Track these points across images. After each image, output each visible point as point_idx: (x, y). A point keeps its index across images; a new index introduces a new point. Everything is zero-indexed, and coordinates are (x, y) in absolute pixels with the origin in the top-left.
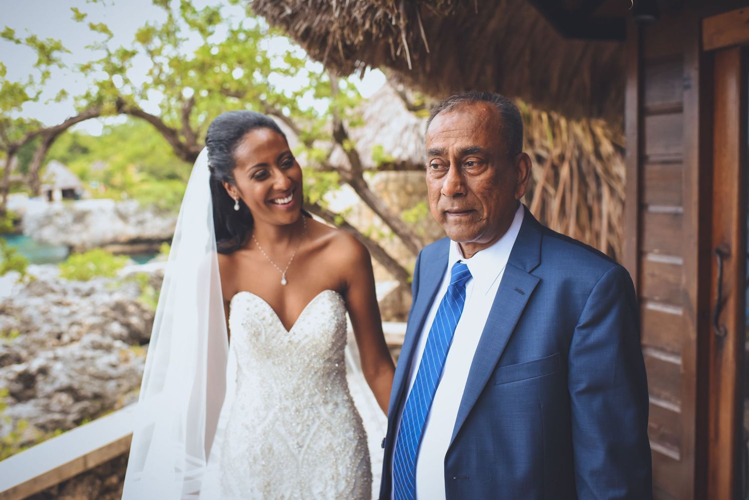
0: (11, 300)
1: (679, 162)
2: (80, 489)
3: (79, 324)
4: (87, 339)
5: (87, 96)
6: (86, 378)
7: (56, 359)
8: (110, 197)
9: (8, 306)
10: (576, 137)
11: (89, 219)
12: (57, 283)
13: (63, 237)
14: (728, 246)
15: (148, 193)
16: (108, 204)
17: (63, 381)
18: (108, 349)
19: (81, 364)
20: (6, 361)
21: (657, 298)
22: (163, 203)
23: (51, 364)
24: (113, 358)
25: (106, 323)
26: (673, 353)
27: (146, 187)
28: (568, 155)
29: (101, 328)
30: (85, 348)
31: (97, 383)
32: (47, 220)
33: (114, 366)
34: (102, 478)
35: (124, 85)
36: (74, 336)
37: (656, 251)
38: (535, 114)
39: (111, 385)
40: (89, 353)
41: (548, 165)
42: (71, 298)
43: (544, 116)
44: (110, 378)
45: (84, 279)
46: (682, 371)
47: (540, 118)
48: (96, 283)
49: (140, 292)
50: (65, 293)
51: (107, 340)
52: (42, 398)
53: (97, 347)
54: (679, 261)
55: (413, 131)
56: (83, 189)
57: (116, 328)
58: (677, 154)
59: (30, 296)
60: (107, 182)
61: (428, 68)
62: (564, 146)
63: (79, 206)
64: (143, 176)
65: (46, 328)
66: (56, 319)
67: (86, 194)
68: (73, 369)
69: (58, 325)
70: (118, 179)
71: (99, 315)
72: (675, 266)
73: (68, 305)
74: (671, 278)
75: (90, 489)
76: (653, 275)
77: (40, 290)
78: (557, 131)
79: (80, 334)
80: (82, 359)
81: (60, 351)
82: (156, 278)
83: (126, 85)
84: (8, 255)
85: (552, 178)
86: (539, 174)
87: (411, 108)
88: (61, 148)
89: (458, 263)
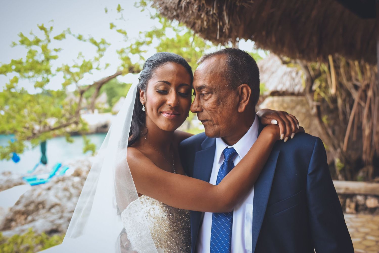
28: (372, 84)
38: (351, 62)
41: (360, 91)
43: (356, 63)
47: (354, 64)
55: (289, 75)
84: (87, 143)
85: (364, 97)
86: (356, 95)
87: (284, 63)
88: (126, 91)
89: (227, 148)
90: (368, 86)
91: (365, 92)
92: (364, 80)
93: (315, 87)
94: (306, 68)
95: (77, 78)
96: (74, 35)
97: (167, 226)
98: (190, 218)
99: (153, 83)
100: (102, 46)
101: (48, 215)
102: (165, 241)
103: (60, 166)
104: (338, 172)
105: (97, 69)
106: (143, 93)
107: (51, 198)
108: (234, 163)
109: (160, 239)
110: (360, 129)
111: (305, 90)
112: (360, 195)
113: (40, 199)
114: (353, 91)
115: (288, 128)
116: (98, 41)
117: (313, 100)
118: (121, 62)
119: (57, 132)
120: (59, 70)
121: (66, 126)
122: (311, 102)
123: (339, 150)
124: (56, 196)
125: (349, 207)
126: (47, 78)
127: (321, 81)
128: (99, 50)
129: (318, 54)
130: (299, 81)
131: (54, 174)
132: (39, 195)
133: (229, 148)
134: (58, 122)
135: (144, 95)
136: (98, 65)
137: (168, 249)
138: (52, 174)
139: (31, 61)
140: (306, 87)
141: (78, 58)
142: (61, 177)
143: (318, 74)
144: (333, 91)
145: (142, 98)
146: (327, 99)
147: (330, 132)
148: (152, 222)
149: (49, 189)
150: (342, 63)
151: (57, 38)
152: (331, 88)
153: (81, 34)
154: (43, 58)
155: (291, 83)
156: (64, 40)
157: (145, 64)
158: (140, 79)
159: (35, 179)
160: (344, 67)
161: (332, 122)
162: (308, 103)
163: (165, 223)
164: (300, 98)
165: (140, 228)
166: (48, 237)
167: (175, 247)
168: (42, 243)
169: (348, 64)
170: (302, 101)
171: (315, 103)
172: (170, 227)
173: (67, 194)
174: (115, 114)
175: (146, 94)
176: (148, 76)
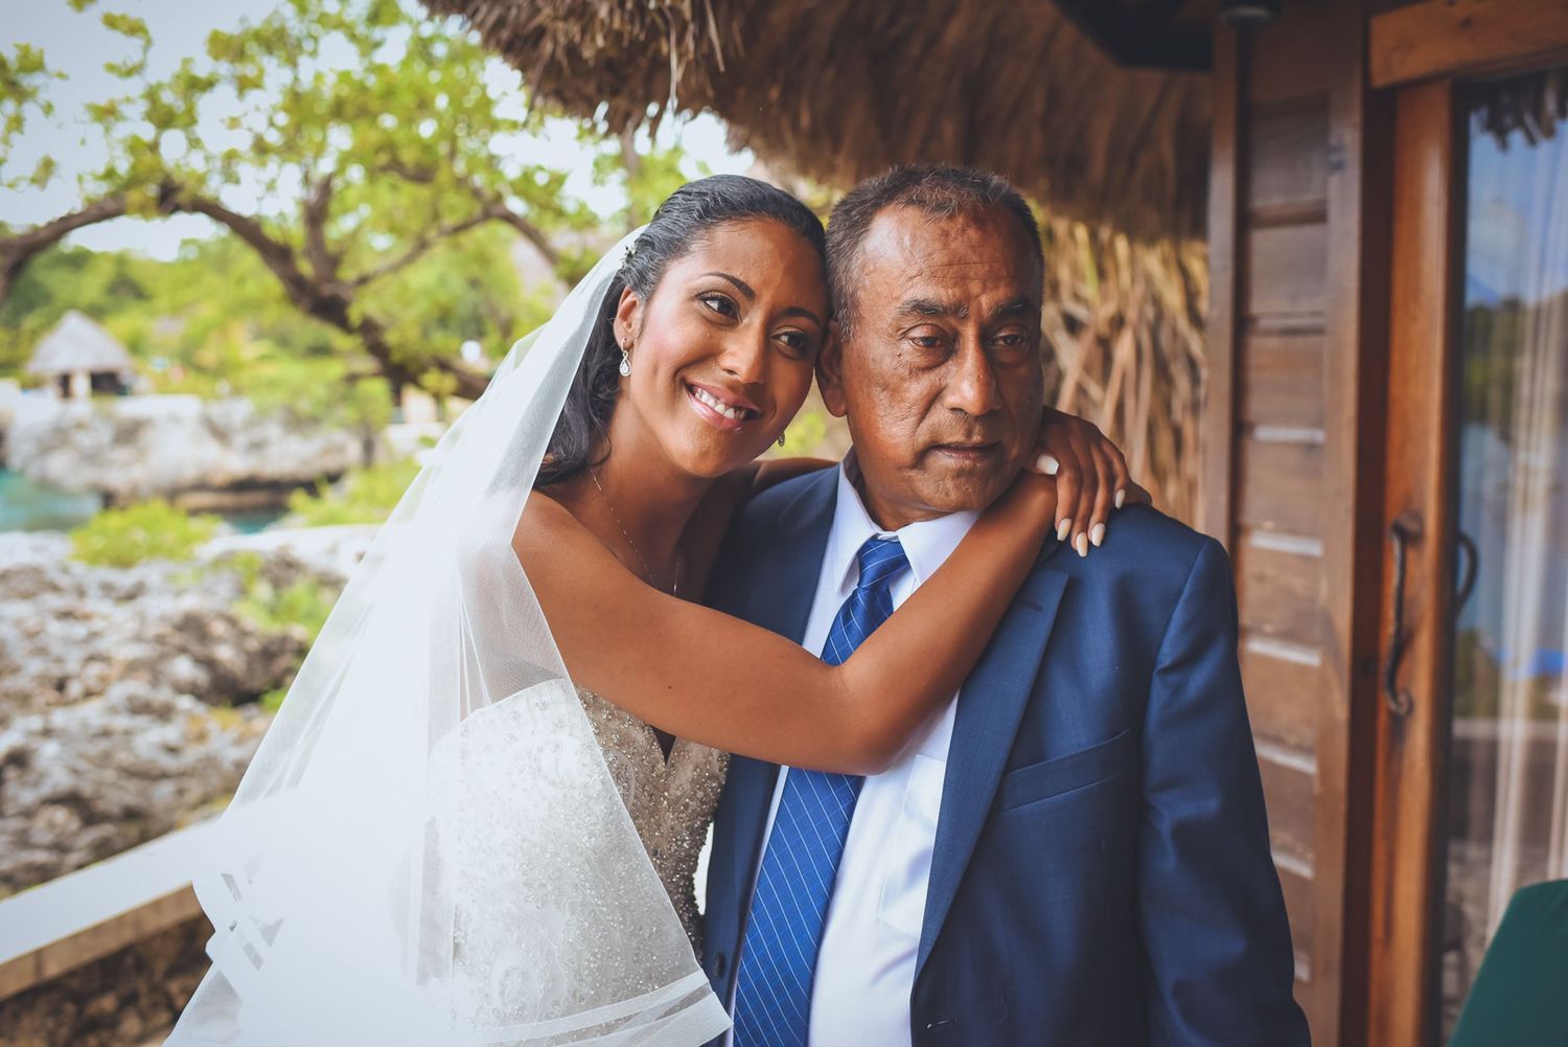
1: (1318, 331)
2: (26, 1023)
3: (104, 659)
4: (119, 692)
5: (110, 174)
6: (109, 775)
7: (47, 733)
8: (192, 391)
10: (1149, 279)
11: (148, 437)
12: (65, 570)
13: (90, 475)
14: (1419, 517)
15: (273, 384)
16: (188, 406)
17: (59, 779)
18: (164, 713)
19: (103, 745)
21: (1268, 628)
22: (304, 406)
23: (35, 744)
24: (171, 733)
25: (164, 657)
26: (1300, 749)
27: (269, 371)
28: (1131, 314)
29: (152, 669)
30: (113, 710)
31: (133, 785)
32: (59, 437)
33: (172, 750)
34: (80, 999)
35: (189, 151)
36: (93, 684)
37: (1269, 525)
38: (1061, 226)
39: (164, 791)
40: (122, 722)
41: (1088, 338)
42: (95, 604)
43: (1081, 233)
44: (164, 776)
45: (124, 563)
46: (1317, 788)
47: (1072, 235)
48: (149, 573)
49: (242, 592)
50: (81, 592)
51: (163, 695)
52: (14, 816)
53: (139, 708)
54: (1314, 549)
56: (136, 373)
57: (184, 668)
58: (1315, 314)
59: (6, 597)
60: (188, 359)
61: (805, 120)
62: (1123, 297)
63: (126, 408)
64: (264, 347)
65: (35, 666)
66: (57, 649)
67: (142, 384)
68: (81, 756)
69: (59, 660)
70: (209, 355)
71: (147, 642)
72: (1306, 559)
73: (86, 617)
74: (1299, 584)
75: (50, 1023)
76: (1261, 578)
77: (28, 585)
78: (1109, 266)
79: (104, 680)
80: (106, 733)
81: (59, 718)
82: (277, 564)
83: (193, 151)
85: (1100, 364)
86: (1071, 356)
88: (91, 286)
89: (874, 538)
90: (1118, 322)
92: (1105, 297)
97: (597, 824)
99: (687, 274)
102: (577, 882)
106: (634, 304)
108: (892, 594)
109: (559, 871)
114: (1061, 340)
133: (882, 541)
135: (637, 315)
137: (582, 918)
145: (625, 324)
148: (544, 798)
157: (671, 201)
158: (633, 252)
163: (590, 808)
165: (491, 816)
167: (610, 918)
174: (32, 385)
175: (644, 311)
176: (672, 244)
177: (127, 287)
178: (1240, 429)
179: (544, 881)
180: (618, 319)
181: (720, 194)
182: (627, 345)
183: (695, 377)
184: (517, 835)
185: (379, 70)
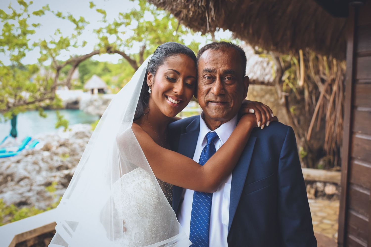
0: (68, 140)
9: (67, 143)
10: (342, 70)
12: (90, 133)
13: (97, 111)
20: (62, 168)
21: (359, 158)
26: (366, 189)
28: (337, 79)
32: (91, 103)
37: (360, 132)
38: (320, 57)
41: (326, 84)
43: (325, 58)
47: (323, 59)
55: (260, 64)
56: (108, 89)
59: (77, 138)
60: (119, 86)
63: (105, 97)
67: (109, 91)
72: (368, 141)
74: (367, 147)
76: (358, 145)
77: (81, 136)
78: (331, 66)
84: (60, 118)
85: (329, 91)
86: (322, 88)
87: (257, 53)
88: (99, 69)
89: (209, 132)
90: (333, 80)
91: (331, 85)
92: (331, 74)
93: (285, 78)
94: (277, 59)
95: (54, 55)
96: (53, 12)
97: (155, 199)
98: (172, 193)
100: (80, 24)
101: (17, 187)
102: (150, 211)
103: (30, 139)
104: (301, 160)
105: (74, 46)
106: (151, 76)
107: (20, 170)
108: (215, 145)
109: (146, 210)
110: (323, 120)
111: (274, 81)
112: (320, 182)
113: (9, 172)
114: (320, 84)
115: (263, 117)
116: (77, 19)
117: (282, 91)
118: (98, 41)
119: (31, 106)
120: (35, 45)
121: (40, 101)
122: (279, 92)
123: (303, 139)
124: (25, 170)
125: (309, 192)
126: (23, 52)
127: (290, 72)
128: (78, 27)
129: (291, 47)
130: (270, 71)
131: (24, 148)
132: (8, 167)
133: (211, 133)
134: (33, 97)
135: (152, 79)
136: (76, 43)
137: (152, 220)
138: (21, 147)
139: (7, 34)
140: (276, 78)
141: (55, 34)
142: (30, 151)
143: (289, 66)
144: (301, 83)
145: (149, 81)
146: (294, 90)
147: (296, 122)
148: (143, 194)
149: (18, 162)
150: (312, 57)
151: (36, 13)
152: (300, 80)
153: (60, 11)
154: (19, 32)
155: (262, 72)
156: (43, 16)
158: (149, 63)
159: (4, 152)
160: (313, 60)
161: (297, 112)
162: (277, 92)
163: (154, 195)
164: (269, 87)
166: (17, 209)
167: (158, 219)
168: (11, 214)
169: (317, 58)
170: (271, 90)
171: (284, 94)
172: (158, 200)
173: (37, 168)
174: (86, 91)
175: (154, 78)
176: (159, 62)
177: (106, 70)
178: (353, 107)
179: (143, 212)
180: (147, 79)
181: (169, 49)
182: (150, 85)
183: (168, 94)
184: (136, 203)
185: (156, 20)
